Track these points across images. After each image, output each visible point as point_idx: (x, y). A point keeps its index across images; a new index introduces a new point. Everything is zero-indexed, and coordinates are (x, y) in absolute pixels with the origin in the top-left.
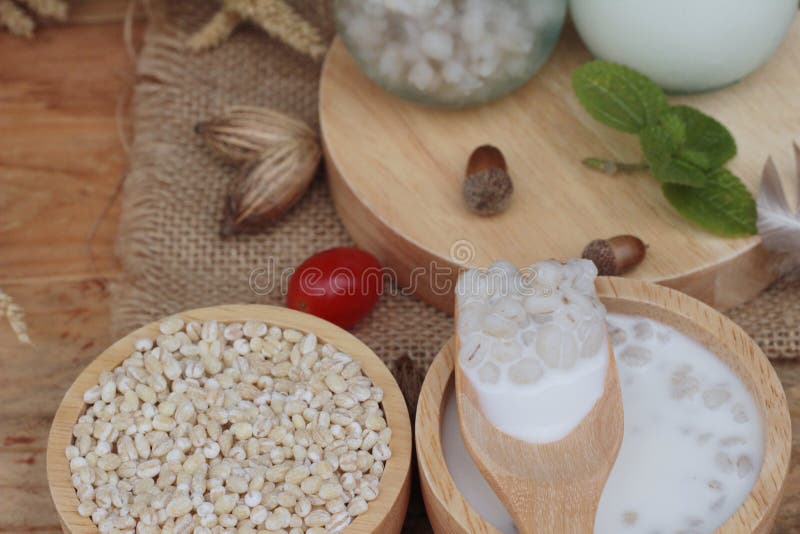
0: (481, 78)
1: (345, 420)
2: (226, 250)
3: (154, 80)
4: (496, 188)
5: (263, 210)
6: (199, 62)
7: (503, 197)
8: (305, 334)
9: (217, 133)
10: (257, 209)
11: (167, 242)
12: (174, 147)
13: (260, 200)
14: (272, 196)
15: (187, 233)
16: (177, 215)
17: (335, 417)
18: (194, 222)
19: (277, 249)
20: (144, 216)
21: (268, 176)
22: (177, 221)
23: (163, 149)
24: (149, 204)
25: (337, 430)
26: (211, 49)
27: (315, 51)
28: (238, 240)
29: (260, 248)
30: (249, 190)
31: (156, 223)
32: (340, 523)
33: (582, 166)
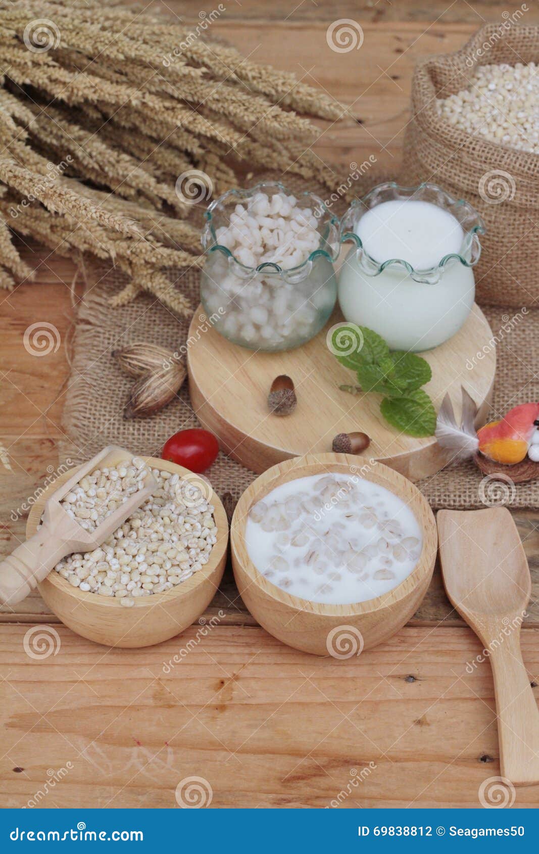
0: (283, 336)
1: (193, 521)
2: (126, 427)
3: (88, 323)
4: (287, 400)
5: (150, 405)
6: (115, 313)
7: (291, 406)
8: (172, 474)
9: (126, 358)
10: (147, 404)
11: (92, 420)
12: (99, 364)
13: (149, 399)
14: (156, 397)
15: (104, 415)
16: (98, 404)
17: (188, 519)
18: (108, 409)
19: (157, 428)
20: (80, 403)
21: (155, 385)
22: (98, 408)
23: (92, 364)
24: (83, 396)
25: (188, 526)
26: (123, 306)
27: (187, 312)
28: (134, 422)
29: (147, 427)
30: (143, 392)
31: (86, 408)
32: (187, 575)
33: (339, 391)
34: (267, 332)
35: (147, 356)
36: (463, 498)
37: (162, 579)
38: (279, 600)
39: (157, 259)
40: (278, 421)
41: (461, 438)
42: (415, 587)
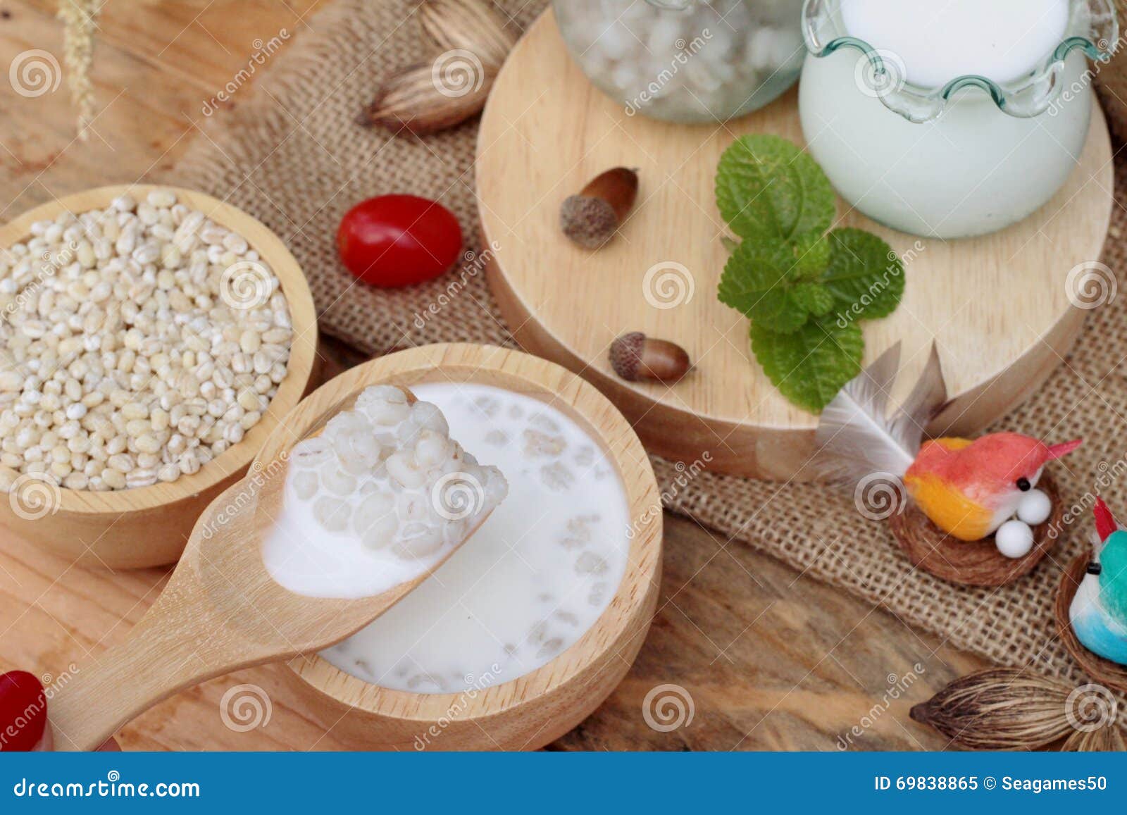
2: (359, 139)
4: (588, 223)
5: (400, 119)
10: (398, 113)
11: (313, 101)
13: (401, 107)
14: (416, 108)
15: (337, 101)
16: (341, 76)
18: (351, 92)
19: (406, 165)
21: (422, 85)
22: (337, 83)
28: (378, 135)
29: (391, 156)
30: (396, 89)
31: (314, 73)
37: (91, 467)
40: (566, 252)
41: (874, 442)
42: (504, 709)
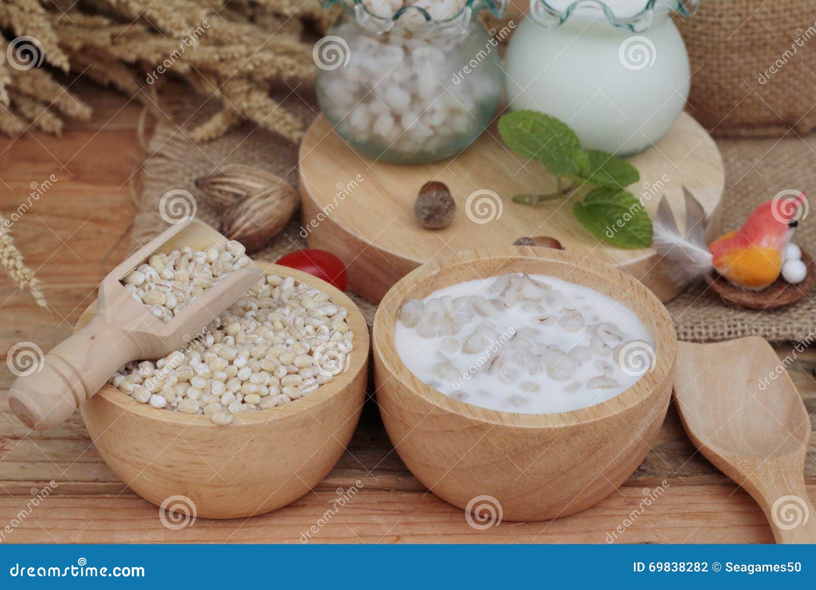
0: (432, 128)
1: (317, 323)
3: (163, 157)
5: (250, 233)
6: (199, 148)
7: (447, 211)
8: (283, 278)
9: (214, 183)
10: (245, 231)
13: (248, 224)
14: (258, 222)
17: (309, 320)
21: (255, 206)
25: (310, 328)
26: (210, 140)
27: (295, 136)
32: (310, 386)
33: (512, 203)
34: (411, 122)
35: (243, 178)
36: (696, 329)
37: (274, 390)
38: (453, 412)
39: (256, 66)
40: (430, 235)
